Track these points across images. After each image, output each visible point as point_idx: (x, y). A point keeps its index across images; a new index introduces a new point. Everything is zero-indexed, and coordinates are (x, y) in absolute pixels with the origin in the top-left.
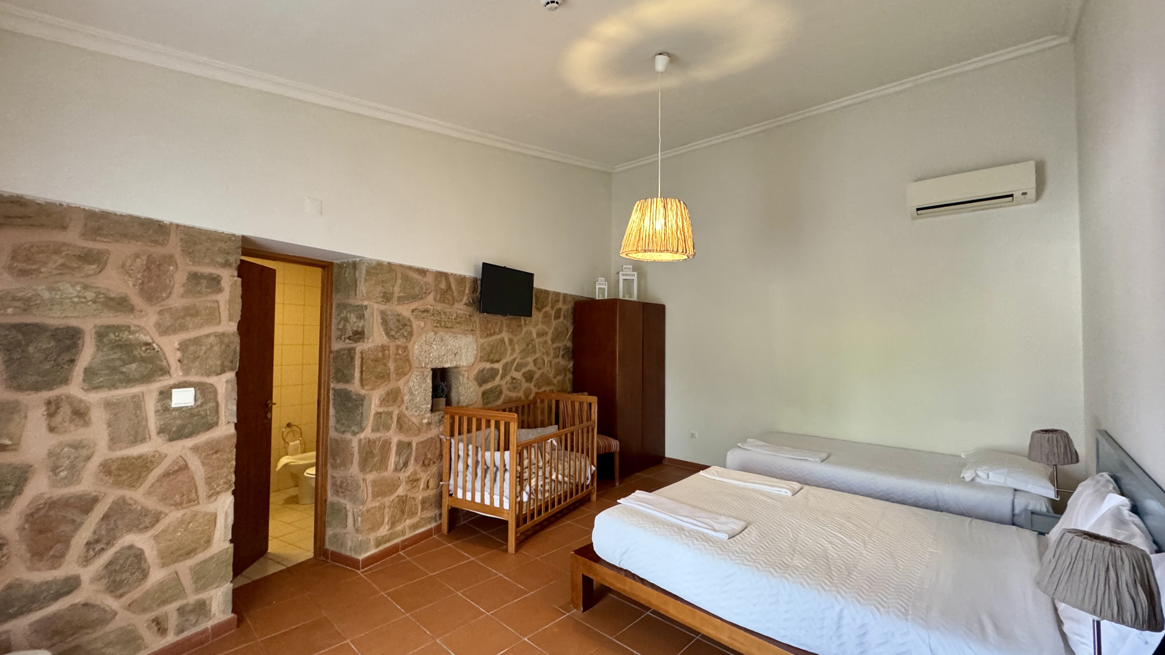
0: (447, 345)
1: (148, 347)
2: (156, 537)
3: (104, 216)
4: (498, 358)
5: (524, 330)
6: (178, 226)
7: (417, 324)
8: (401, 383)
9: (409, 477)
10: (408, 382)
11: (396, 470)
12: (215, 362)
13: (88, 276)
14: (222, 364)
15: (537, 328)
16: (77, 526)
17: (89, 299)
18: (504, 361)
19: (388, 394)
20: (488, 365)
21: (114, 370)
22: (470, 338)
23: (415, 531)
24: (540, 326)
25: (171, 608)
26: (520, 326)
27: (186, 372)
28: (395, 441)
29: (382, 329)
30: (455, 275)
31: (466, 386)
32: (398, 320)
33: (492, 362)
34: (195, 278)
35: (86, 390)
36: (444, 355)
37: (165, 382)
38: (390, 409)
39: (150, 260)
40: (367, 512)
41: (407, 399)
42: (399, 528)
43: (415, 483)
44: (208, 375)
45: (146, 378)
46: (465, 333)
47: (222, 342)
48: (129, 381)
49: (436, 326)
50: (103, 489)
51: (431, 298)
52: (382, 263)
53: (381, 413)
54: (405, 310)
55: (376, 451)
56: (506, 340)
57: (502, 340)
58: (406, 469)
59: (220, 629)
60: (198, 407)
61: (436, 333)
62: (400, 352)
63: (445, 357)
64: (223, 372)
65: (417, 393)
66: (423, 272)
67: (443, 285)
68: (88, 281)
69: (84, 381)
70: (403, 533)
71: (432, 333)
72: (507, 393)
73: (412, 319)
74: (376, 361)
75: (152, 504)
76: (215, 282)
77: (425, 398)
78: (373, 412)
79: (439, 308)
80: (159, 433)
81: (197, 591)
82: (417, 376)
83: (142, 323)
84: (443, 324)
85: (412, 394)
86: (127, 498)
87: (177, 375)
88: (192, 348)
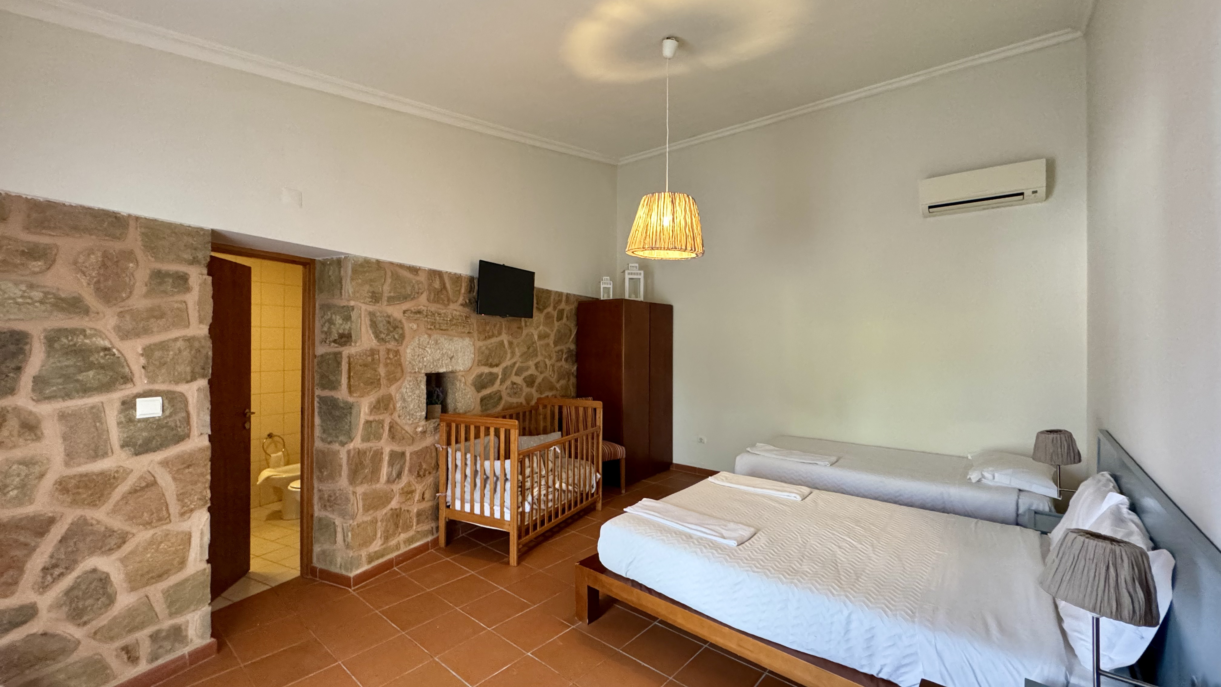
0: (443, 349)
1: (107, 352)
2: (123, 560)
3: (50, 205)
4: (498, 362)
5: (525, 332)
6: (137, 218)
7: (409, 326)
8: (393, 390)
9: (402, 489)
10: (400, 388)
11: (389, 481)
12: (184, 369)
13: (35, 273)
14: (192, 372)
15: (538, 329)
16: (31, 550)
17: (37, 299)
18: (503, 365)
19: (378, 402)
20: (486, 370)
21: (67, 378)
22: (467, 341)
23: (410, 545)
24: (541, 327)
25: (143, 635)
26: (520, 328)
27: (152, 380)
28: (387, 451)
29: (370, 332)
30: (450, 273)
31: (464, 391)
32: (389, 322)
33: (491, 366)
34: (159, 276)
35: (37, 401)
36: (439, 360)
37: (128, 391)
38: (381, 417)
39: (106, 255)
40: (358, 527)
41: (399, 407)
42: (393, 542)
43: (410, 495)
44: (177, 383)
45: (106, 387)
46: (461, 335)
47: (191, 347)
48: (86, 390)
49: (430, 329)
50: (59, 509)
51: (423, 298)
52: (370, 260)
53: (371, 422)
54: (396, 311)
55: (367, 461)
56: (506, 343)
57: (502, 343)
58: (400, 480)
59: (198, 655)
60: (166, 417)
61: (430, 336)
62: (391, 356)
63: (441, 361)
64: (193, 379)
65: (410, 400)
66: (414, 270)
67: (437, 285)
68: (33, 280)
69: (33, 390)
70: (397, 547)
71: (426, 336)
72: (507, 399)
73: (404, 321)
74: (365, 365)
75: (117, 524)
76: (182, 280)
77: (419, 405)
78: (362, 421)
79: (433, 309)
80: (122, 447)
81: (171, 615)
82: (410, 381)
83: (99, 326)
84: (437, 326)
85: (404, 400)
86: (88, 518)
87: (141, 383)
88: (158, 354)
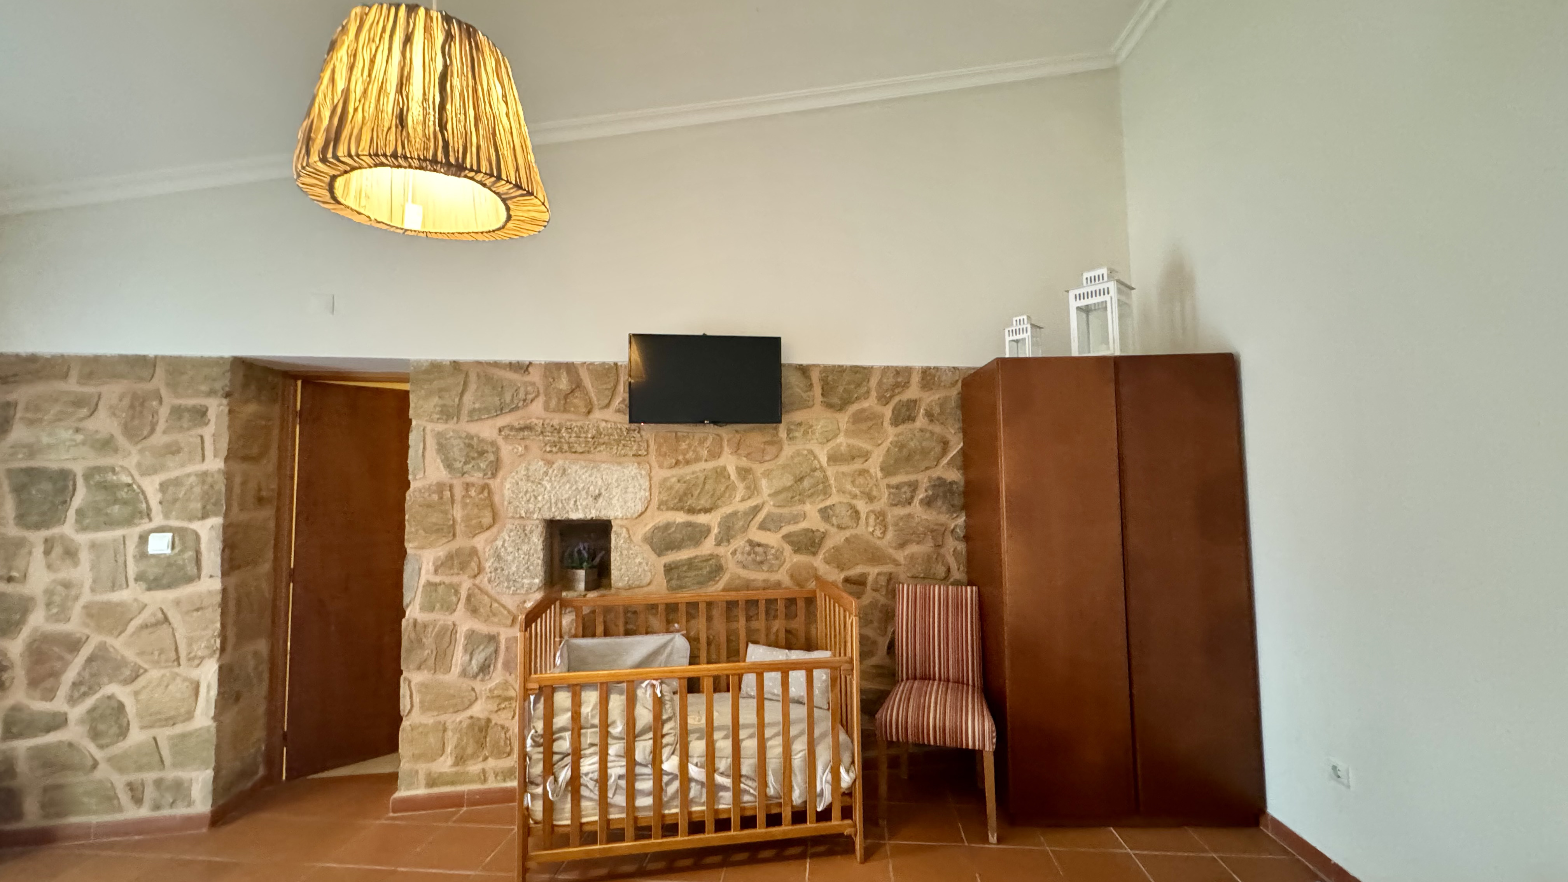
0: (576, 482)
1: (129, 488)
2: (136, 694)
3: (96, 359)
4: (708, 506)
5: (788, 450)
6: (163, 358)
7: (506, 450)
8: (480, 542)
9: (491, 691)
10: (495, 539)
11: (464, 673)
12: (196, 506)
13: (81, 420)
14: (204, 507)
15: (832, 444)
16: (66, 664)
17: (78, 441)
18: (726, 510)
19: (450, 557)
20: (680, 517)
21: (98, 511)
22: (632, 469)
23: (504, 780)
24: (841, 439)
25: (150, 776)
26: (776, 443)
27: (166, 516)
28: (463, 629)
29: (439, 460)
30: (592, 364)
31: (625, 552)
32: (469, 446)
33: (691, 511)
34: (177, 412)
35: (77, 531)
36: (569, 499)
37: (146, 526)
38: (455, 579)
39: (135, 396)
40: (412, 730)
42: (474, 768)
43: (506, 703)
44: (190, 519)
45: (129, 521)
46: (619, 460)
47: (204, 482)
48: (111, 523)
49: (551, 451)
50: (87, 631)
51: (537, 408)
52: (441, 362)
53: (436, 585)
54: (487, 430)
55: (428, 641)
56: (731, 470)
57: (721, 473)
58: (487, 677)
59: (189, 821)
60: (176, 555)
61: (550, 463)
62: (473, 493)
63: (572, 502)
64: (204, 516)
65: (510, 558)
66: (523, 368)
67: (564, 383)
68: (81, 425)
69: (76, 521)
70: (483, 776)
71: (541, 463)
72: (733, 570)
73: (500, 441)
74: (429, 506)
75: (130, 655)
76: (201, 414)
77: (528, 568)
78: (423, 581)
79: (555, 422)
80: (136, 580)
81: (175, 766)
82: (511, 531)
83: (125, 463)
84: (566, 447)
85: (499, 558)
86: (107, 645)
87: (158, 520)
88: (171, 490)
